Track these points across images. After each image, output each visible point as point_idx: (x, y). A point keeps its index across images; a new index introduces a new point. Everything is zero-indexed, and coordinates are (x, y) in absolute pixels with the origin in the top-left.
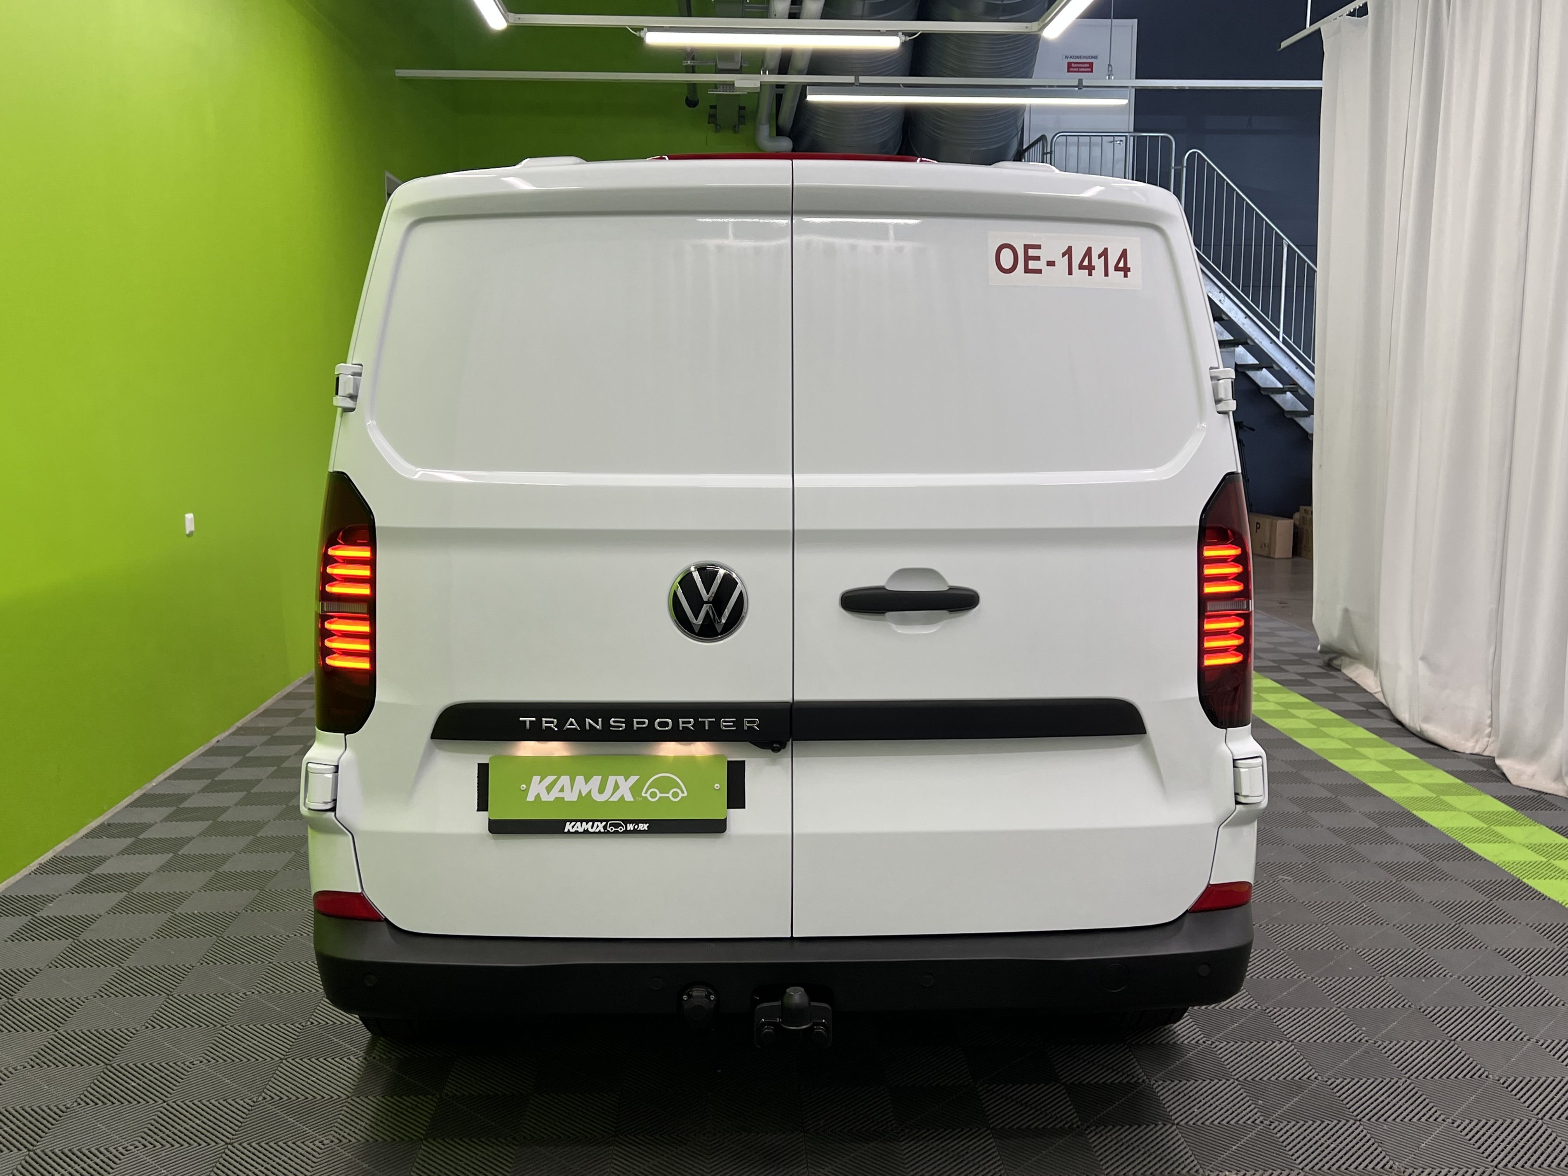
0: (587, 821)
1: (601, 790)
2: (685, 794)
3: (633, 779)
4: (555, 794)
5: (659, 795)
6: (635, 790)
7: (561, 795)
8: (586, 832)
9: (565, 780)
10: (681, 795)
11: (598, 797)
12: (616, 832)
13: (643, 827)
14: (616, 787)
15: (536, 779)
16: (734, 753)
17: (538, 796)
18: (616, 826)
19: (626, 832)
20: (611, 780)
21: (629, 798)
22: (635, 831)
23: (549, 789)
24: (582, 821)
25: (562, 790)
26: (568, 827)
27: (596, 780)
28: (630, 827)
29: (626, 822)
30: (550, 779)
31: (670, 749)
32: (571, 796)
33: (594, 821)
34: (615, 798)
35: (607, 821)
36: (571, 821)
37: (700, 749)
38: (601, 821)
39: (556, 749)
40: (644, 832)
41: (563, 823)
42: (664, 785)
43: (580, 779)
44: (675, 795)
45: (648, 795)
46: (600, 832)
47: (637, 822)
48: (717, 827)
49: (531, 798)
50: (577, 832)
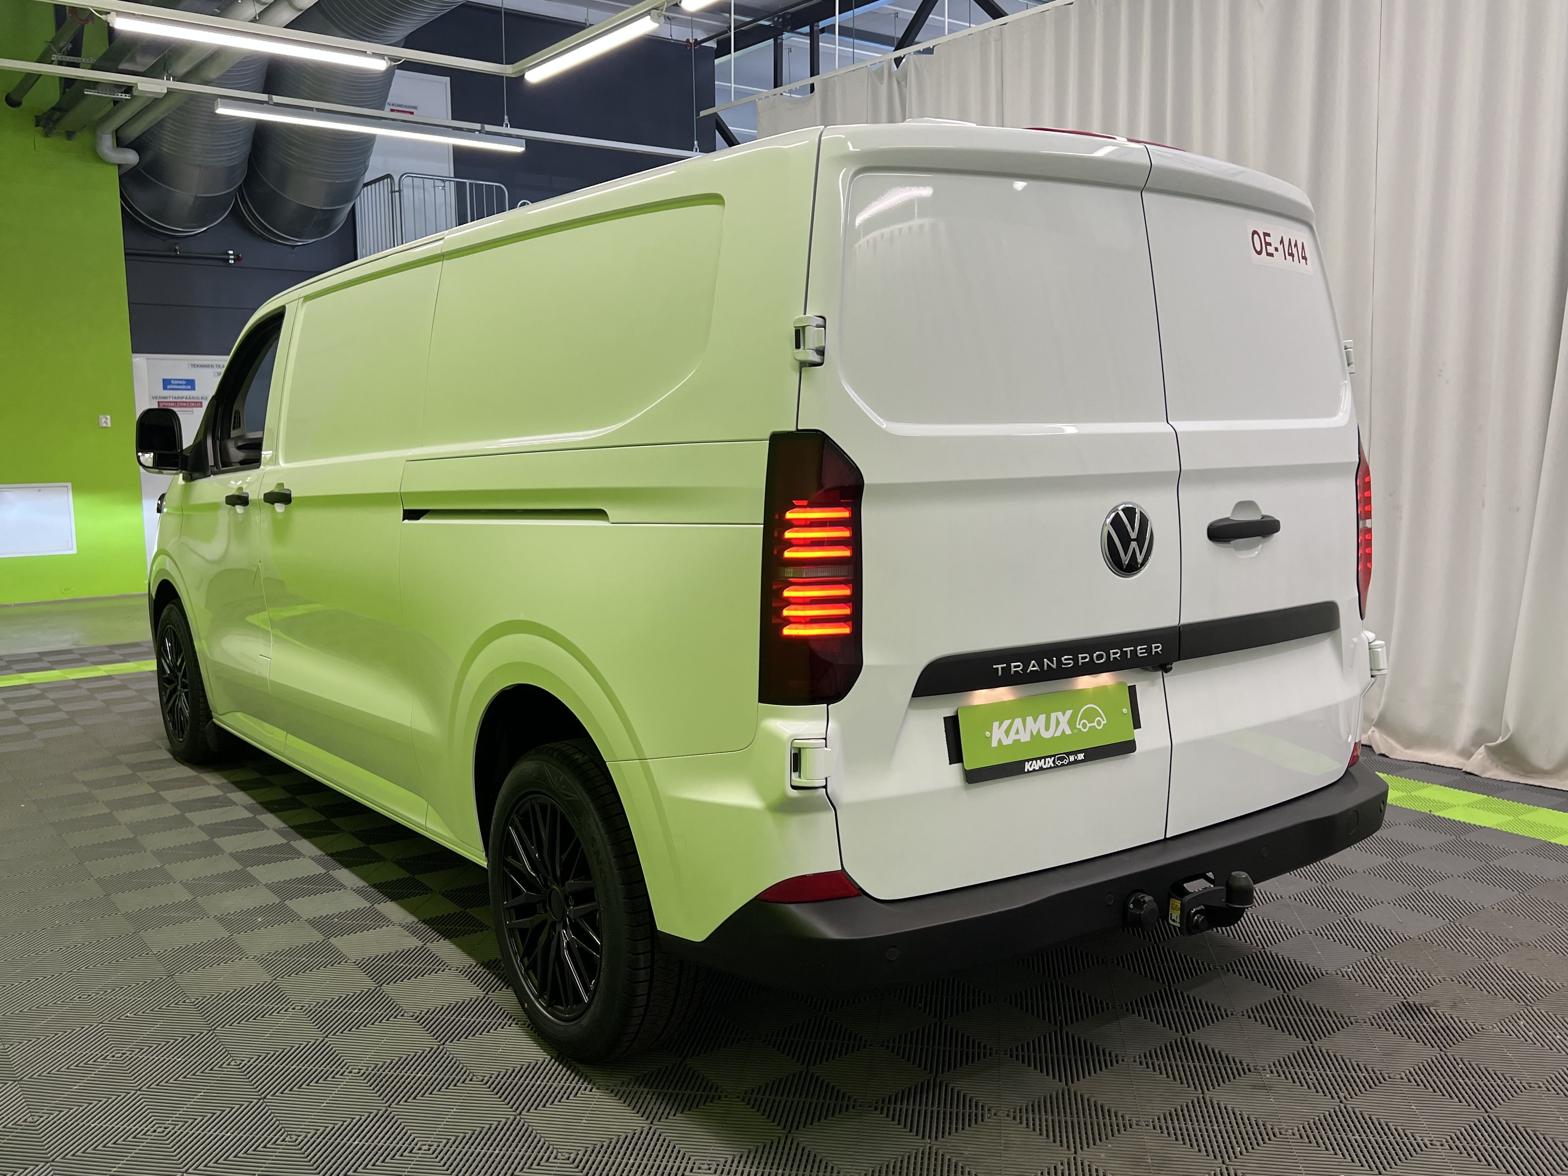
0: (1040, 759)
1: (1047, 728)
2: (1105, 722)
3: (1069, 713)
4: (1013, 737)
5: (1088, 725)
6: (1071, 723)
7: (1017, 737)
8: (1041, 769)
9: (1018, 722)
10: (1103, 723)
11: (1046, 735)
12: (1063, 765)
13: (1081, 756)
14: (1058, 723)
15: (996, 724)
16: (1129, 677)
17: (1000, 741)
18: (1061, 759)
19: (1070, 763)
20: (1053, 716)
21: (1068, 732)
22: (1076, 762)
23: (1007, 732)
24: (1036, 759)
25: (1017, 732)
26: (1027, 766)
27: (1042, 718)
28: (1072, 758)
29: (1069, 754)
30: (1007, 723)
31: (1085, 682)
32: (1025, 737)
33: (1045, 758)
34: (1058, 734)
35: (1054, 756)
36: (1028, 761)
37: (1105, 679)
38: (1050, 757)
39: (1003, 694)
40: (1082, 761)
41: (1022, 763)
42: (1090, 715)
43: (1030, 719)
44: (1099, 723)
45: (1081, 727)
46: (1051, 768)
47: (1075, 753)
48: (1128, 747)
49: (994, 744)
50: (1034, 770)
